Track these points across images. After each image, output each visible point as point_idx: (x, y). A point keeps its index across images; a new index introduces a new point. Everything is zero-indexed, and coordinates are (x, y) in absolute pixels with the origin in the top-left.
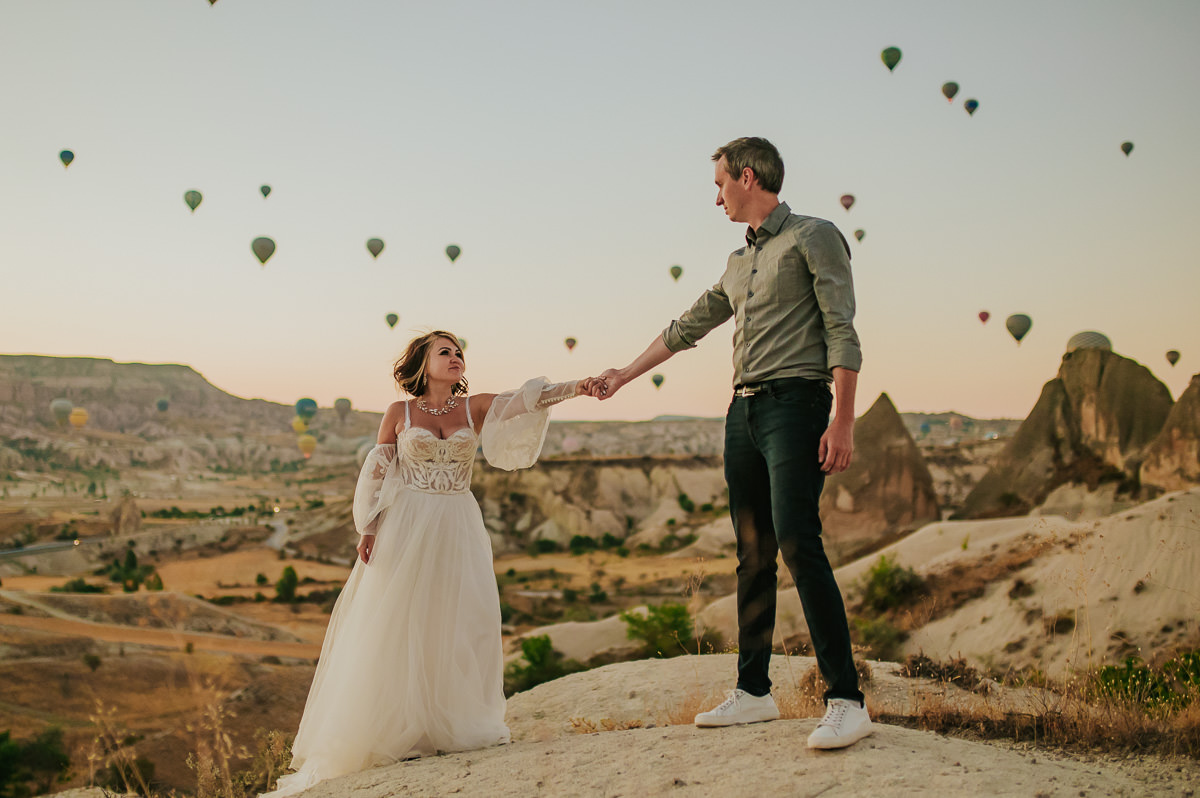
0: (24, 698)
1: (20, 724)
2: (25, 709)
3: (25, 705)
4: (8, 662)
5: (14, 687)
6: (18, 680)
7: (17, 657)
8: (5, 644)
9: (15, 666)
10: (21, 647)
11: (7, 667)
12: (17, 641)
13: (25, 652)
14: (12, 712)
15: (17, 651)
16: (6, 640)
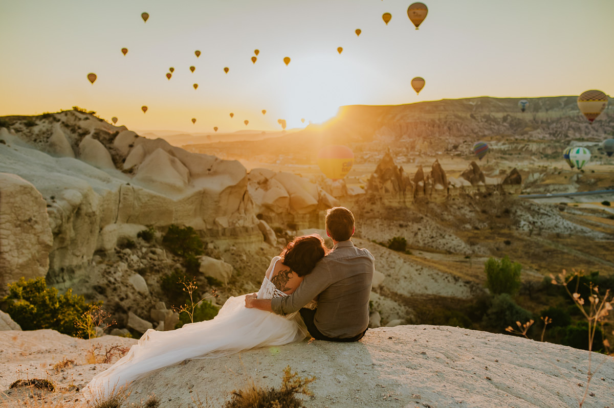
0: (608, 258)
1: (605, 269)
2: (609, 263)
3: (609, 261)
4: (604, 241)
5: (604, 252)
6: (607, 250)
7: (608, 239)
8: (603, 232)
9: (607, 243)
10: (611, 234)
11: (602, 243)
12: (609, 231)
13: (612, 237)
14: (602, 263)
15: (608, 236)
16: (603, 230)
